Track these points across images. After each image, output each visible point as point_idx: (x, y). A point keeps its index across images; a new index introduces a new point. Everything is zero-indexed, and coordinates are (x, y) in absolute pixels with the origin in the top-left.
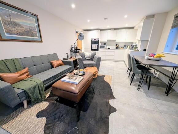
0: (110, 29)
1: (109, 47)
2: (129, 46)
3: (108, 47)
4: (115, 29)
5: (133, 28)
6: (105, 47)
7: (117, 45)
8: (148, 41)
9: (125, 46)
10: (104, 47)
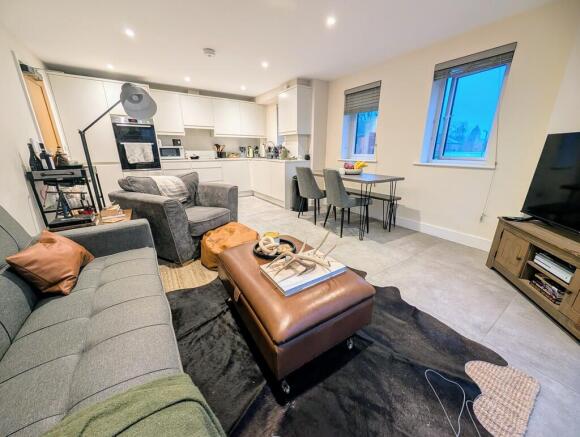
0: (185, 90)
1: (197, 153)
2: (251, 150)
3: (191, 153)
4: (202, 93)
5: (251, 99)
6: (182, 152)
7: (218, 146)
8: (309, 136)
9: (242, 149)
10: (178, 154)
